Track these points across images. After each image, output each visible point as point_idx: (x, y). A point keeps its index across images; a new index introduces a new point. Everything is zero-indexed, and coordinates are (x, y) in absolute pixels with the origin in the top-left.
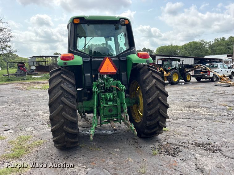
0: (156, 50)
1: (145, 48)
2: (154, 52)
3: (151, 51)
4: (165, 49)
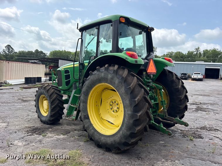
0: (50, 53)
1: (37, 50)
2: (47, 55)
3: (44, 54)
4: (59, 54)
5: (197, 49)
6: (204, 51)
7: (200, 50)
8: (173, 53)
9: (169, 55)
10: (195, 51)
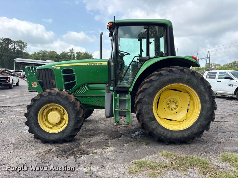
5: (72, 51)
6: (77, 53)
7: (74, 52)
8: (46, 52)
9: (41, 53)
10: (69, 52)
